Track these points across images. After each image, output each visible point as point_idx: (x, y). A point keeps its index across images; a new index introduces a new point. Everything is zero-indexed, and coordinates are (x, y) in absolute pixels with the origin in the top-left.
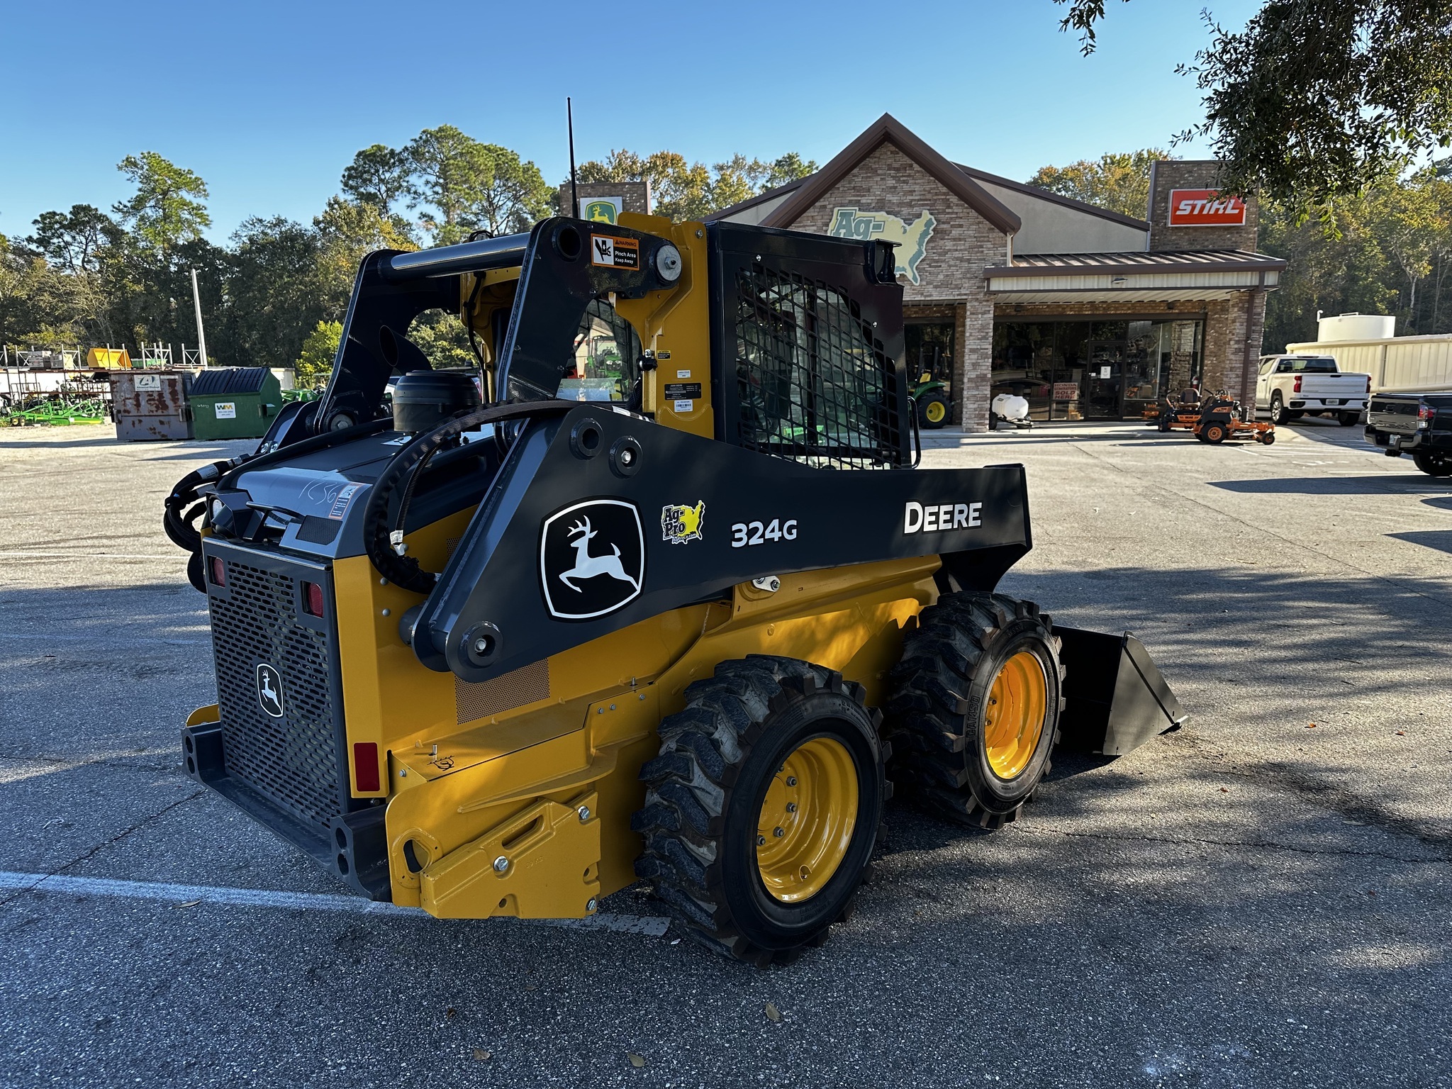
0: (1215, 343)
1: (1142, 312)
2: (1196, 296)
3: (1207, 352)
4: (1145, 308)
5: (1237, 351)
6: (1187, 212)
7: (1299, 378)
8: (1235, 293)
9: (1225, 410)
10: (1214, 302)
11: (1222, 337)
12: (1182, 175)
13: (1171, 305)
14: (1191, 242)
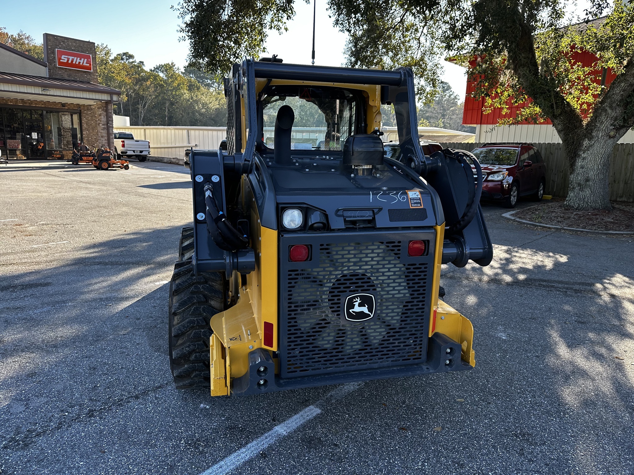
0: (87, 125)
1: (50, 107)
2: (76, 101)
3: (83, 128)
4: (51, 105)
5: (104, 129)
6: (66, 61)
7: (123, 142)
8: (99, 103)
9: (108, 155)
10: (84, 105)
11: (89, 122)
12: (60, 43)
13: (63, 105)
14: (69, 76)
